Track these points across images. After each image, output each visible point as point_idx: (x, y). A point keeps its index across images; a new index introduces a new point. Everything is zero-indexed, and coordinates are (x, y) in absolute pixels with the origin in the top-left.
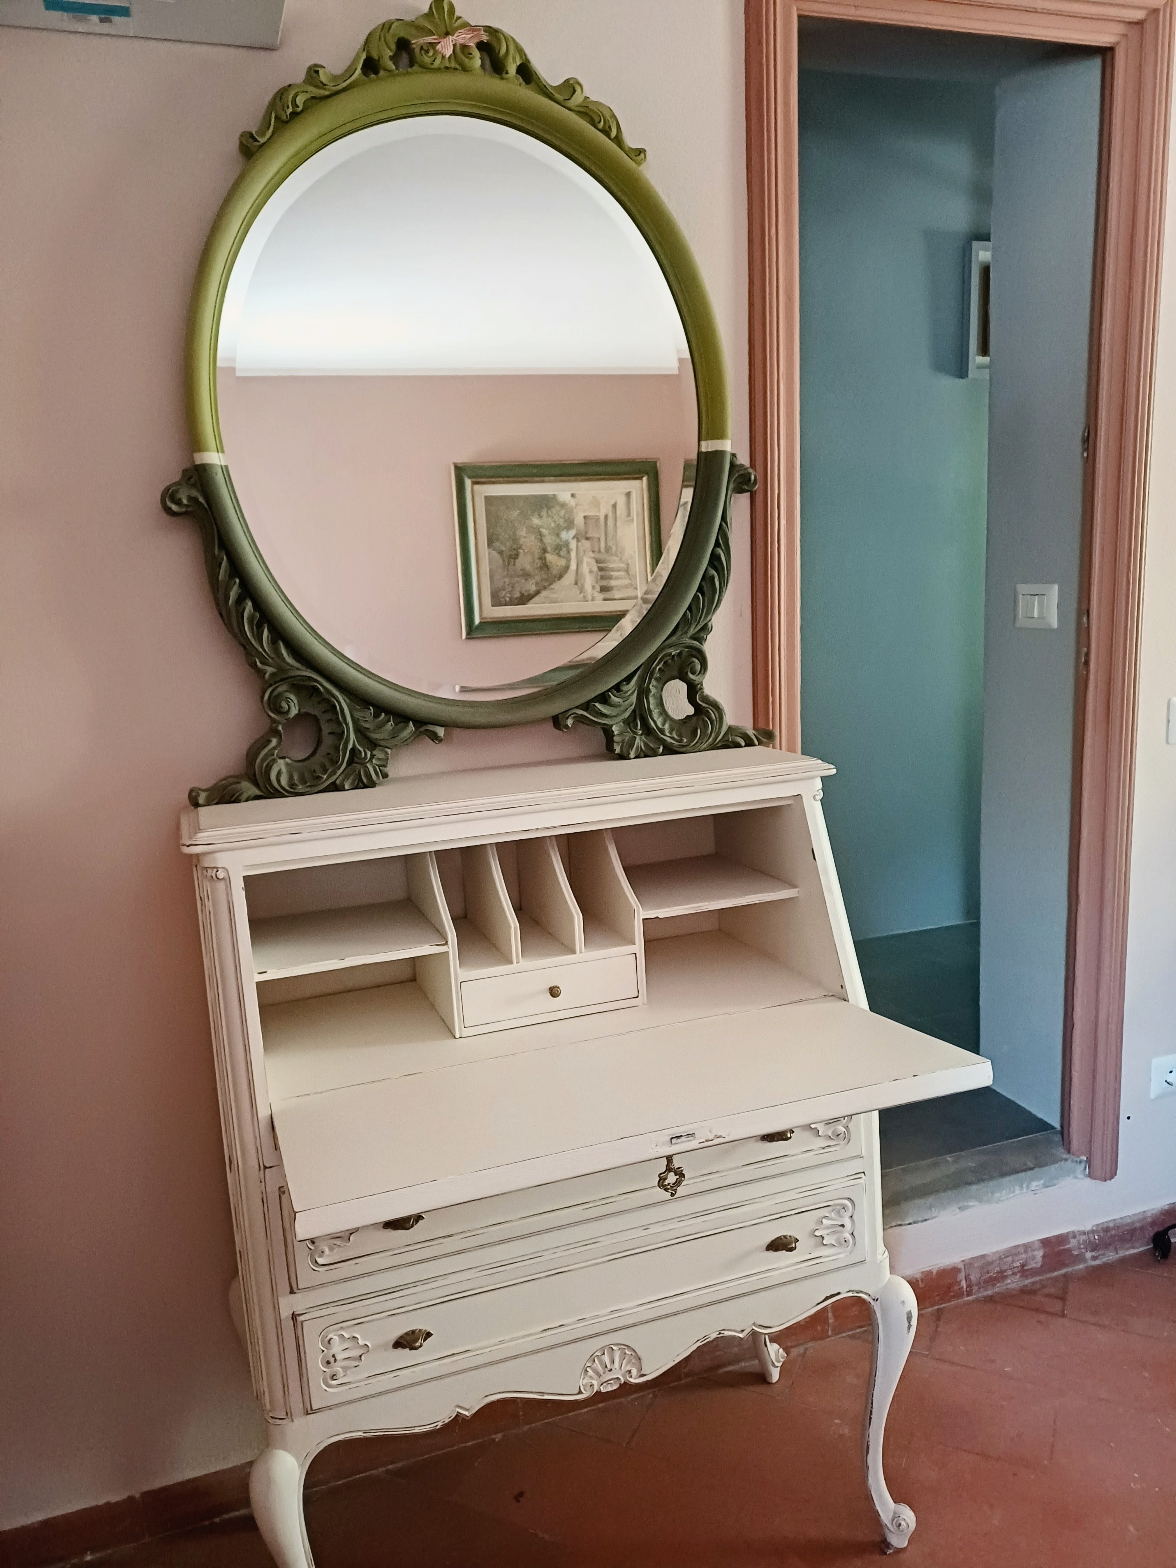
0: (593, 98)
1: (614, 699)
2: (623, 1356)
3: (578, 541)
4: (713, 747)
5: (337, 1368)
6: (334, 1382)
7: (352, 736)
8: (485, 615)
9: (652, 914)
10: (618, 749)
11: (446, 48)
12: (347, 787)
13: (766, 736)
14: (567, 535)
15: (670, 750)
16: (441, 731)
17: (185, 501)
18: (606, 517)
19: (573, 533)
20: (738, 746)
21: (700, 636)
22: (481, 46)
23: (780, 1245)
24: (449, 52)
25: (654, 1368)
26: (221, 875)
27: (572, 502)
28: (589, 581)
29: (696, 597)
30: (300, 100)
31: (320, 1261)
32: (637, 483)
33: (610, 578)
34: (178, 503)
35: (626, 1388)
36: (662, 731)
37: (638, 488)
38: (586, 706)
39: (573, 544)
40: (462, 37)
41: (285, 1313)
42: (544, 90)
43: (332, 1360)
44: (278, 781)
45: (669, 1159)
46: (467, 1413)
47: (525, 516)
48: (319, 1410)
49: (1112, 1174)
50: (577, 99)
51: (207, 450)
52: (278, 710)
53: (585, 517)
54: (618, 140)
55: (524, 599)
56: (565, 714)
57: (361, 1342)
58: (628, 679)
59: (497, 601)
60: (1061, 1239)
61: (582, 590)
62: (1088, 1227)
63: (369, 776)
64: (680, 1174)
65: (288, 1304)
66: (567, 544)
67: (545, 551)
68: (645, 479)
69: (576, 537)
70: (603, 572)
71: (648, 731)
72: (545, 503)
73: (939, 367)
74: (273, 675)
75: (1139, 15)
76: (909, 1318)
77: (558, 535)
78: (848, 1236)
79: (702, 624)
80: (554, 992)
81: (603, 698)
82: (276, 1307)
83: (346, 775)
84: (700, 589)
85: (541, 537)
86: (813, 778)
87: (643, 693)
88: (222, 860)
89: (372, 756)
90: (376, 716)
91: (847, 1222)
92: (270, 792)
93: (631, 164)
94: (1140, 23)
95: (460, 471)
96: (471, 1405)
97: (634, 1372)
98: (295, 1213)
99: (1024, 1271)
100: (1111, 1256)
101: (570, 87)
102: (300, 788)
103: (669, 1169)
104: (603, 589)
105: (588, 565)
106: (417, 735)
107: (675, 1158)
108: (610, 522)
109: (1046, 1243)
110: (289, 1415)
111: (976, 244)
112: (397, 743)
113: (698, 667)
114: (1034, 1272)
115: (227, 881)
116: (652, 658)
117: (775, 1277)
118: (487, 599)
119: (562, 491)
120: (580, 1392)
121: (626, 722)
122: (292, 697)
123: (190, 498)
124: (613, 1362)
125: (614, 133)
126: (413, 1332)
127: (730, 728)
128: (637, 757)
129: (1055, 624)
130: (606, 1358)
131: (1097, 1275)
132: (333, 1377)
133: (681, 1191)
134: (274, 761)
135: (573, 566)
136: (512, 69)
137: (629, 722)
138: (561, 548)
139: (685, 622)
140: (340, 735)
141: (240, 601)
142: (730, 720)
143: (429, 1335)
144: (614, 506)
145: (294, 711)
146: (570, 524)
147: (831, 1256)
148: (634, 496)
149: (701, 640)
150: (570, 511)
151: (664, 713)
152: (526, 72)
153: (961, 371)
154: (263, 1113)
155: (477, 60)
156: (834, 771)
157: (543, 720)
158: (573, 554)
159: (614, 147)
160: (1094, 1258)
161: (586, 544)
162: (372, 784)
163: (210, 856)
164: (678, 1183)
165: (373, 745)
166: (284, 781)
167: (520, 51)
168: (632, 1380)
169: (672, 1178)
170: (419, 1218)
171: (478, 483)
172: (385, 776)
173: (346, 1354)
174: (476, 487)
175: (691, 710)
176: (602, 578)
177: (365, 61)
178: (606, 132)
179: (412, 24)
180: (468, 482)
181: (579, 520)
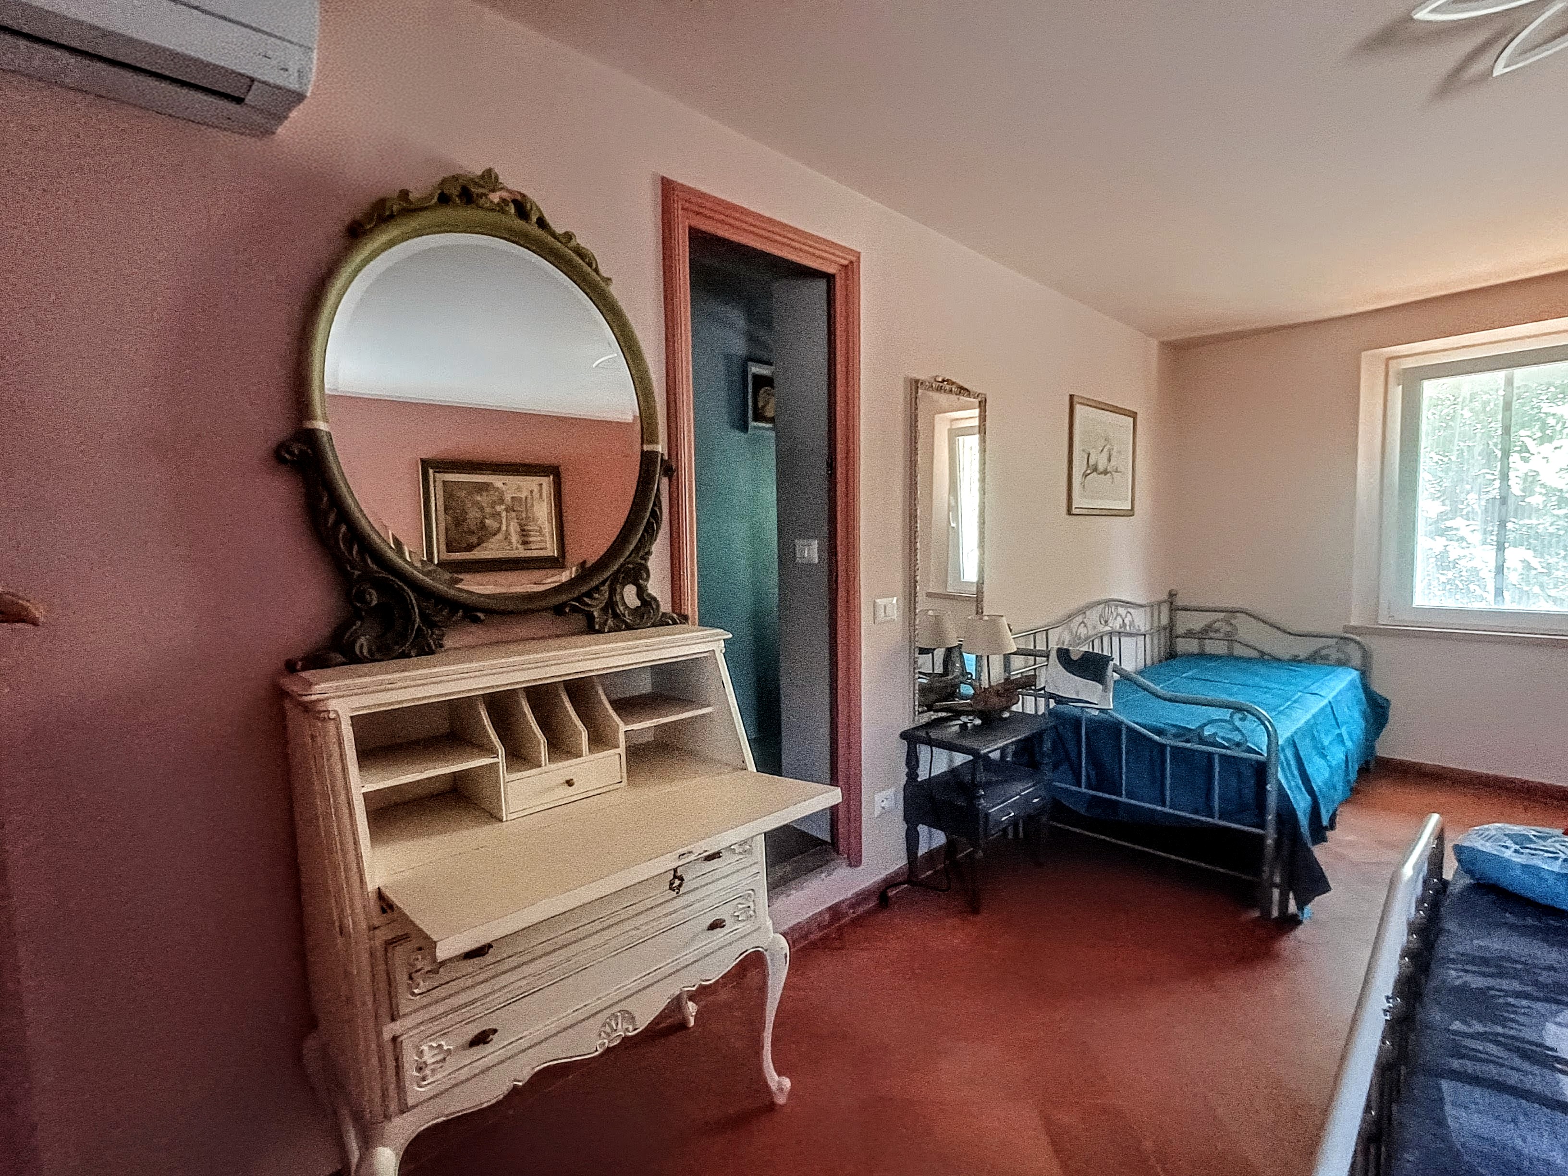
0: (582, 245)
1: (597, 596)
2: (623, 1018)
3: (507, 512)
4: (653, 625)
5: (428, 1072)
6: (425, 1083)
7: (418, 620)
8: (441, 557)
9: (629, 728)
10: (597, 627)
11: (495, 197)
12: (413, 654)
13: (684, 618)
14: (499, 508)
15: (629, 627)
16: (481, 615)
17: (296, 452)
18: (526, 498)
19: (503, 507)
20: (668, 624)
21: (645, 558)
22: (515, 201)
23: (716, 925)
24: (496, 200)
25: (643, 1023)
26: (332, 715)
27: (504, 488)
28: (514, 538)
29: (643, 535)
30: (395, 208)
31: (416, 991)
32: (546, 479)
33: (530, 536)
34: (291, 453)
35: (626, 1041)
36: (624, 615)
37: (547, 482)
38: (578, 599)
39: (504, 514)
40: (505, 194)
41: (387, 1036)
42: (553, 235)
43: (424, 1066)
44: (361, 652)
45: (675, 870)
46: (520, 1084)
47: (470, 494)
48: (414, 1107)
49: (859, 863)
50: (573, 244)
51: (316, 419)
52: (363, 600)
53: (513, 498)
54: (596, 271)
55: (470, 548)
56: (565, 604)
57: (445, 1048)
58: (603, 583)
59: (449, 550)
60: (837, 905)
61: (510, 543)
62: (849, 896)
63: (429, 645)
64: (681, 879)
65: (389, 1030)
66: (499, 514)
67: (484, 517)
68: (551, 477)
69: (507, 510)
70: (524, 533)
71: (616, 616)
72: (483, 488)
73: (733, 426)
74: (359, 576)
75: (845, 262)
76: (786, 957)
77: (493, 508)
78: (751, 913)
79: (646, 550)
80: (570, 783)
81: (589, 594)
82: (379, 1034)
83: (413, 645)
84: (645, 530)
85: (482, 509)
86: (719, 640)
87: (612, 591)
88: (333, 705)
89: (433, 633)
90: (436, 605)
91: (751, 904)
92: (353, 659)
93: (603, 284)
94: (846, 266)
95: (426, 464)
96: (525, 1075)
97: (631, 1028)
98: (435, 943)
99: (821, 927)
100: (861, 910)
101: (569, 236)
102: (377, 656)
103: (675, 877)
104: (525, 543)
105: (514, 527)
106: (463, 618)
107: (678, 870)
108: (529, 501)
109: (830, 908)
110: (387, 1117)
111: (750, 363)
112: (448, 624)
113: (645, 576)
114: (826, 927)
115: (337, 721)
116: (618, 570)
117: (714, 946)
118: (443, 547)
119: (497, 481)
120: (597, 1050)
121: (602, 609)
122: (374, 592)
123: (301, 451)
124: (617, 1024)
125: (594, 266)
126: (484, 1032)
127: (664, 614)
128: (609, 632)
129: (816, 561)
130: (613, 1023)
131: (856, 922)
132: (424, 1079)
133: (682, 890)
134: (359, 637)
135: (504, 528)
136: (534, 219)
137: (604, 610)
138: (496, 515)
139: (637, 549)
140: (410, 620)
141: (337, 524)
142: (663, 610)
143: (495, 1031)
144: (532, 492)
145: (374, 602)
146: (501, 501)
147: (743, 927)
148: (545, 486)
149: (646, 560)
150: (502, 493)
151: (624, 604)
152: (542, 223)
153: (744, 428)
154: (371, 887)
155: (512, 209)
156: (731, 636)
157: (546, 609)
158: (504, 521)
159: (594, 274)
160: (854, 913)
161: (514, 514)
162: (432, 652)
163: (321, 703)
164: (680, 885)
165: (432, 625)
166: (365, 651)
167: (539, 209)
168: (630, 1034)
169: (677, 882)
170: (490, 946)
171: (439, 472)
172: (441, 646)
173: (433, 1060)
174: (437, 475)
175: (638, 603)
176: (523, 535)
177: (440, 194)
178: (590, 265)
179: (472, 180)
180: (431, 471)
181: (508, 498)
